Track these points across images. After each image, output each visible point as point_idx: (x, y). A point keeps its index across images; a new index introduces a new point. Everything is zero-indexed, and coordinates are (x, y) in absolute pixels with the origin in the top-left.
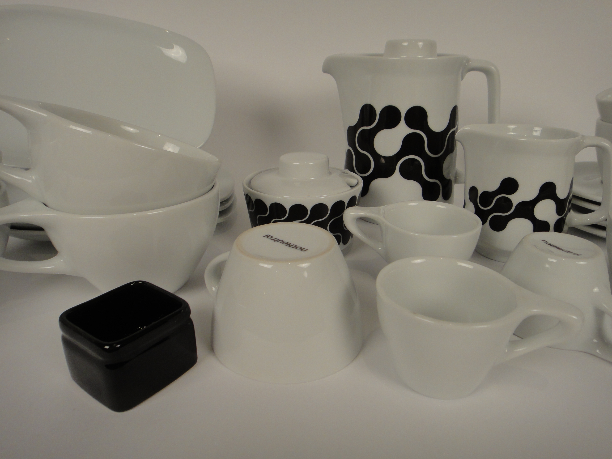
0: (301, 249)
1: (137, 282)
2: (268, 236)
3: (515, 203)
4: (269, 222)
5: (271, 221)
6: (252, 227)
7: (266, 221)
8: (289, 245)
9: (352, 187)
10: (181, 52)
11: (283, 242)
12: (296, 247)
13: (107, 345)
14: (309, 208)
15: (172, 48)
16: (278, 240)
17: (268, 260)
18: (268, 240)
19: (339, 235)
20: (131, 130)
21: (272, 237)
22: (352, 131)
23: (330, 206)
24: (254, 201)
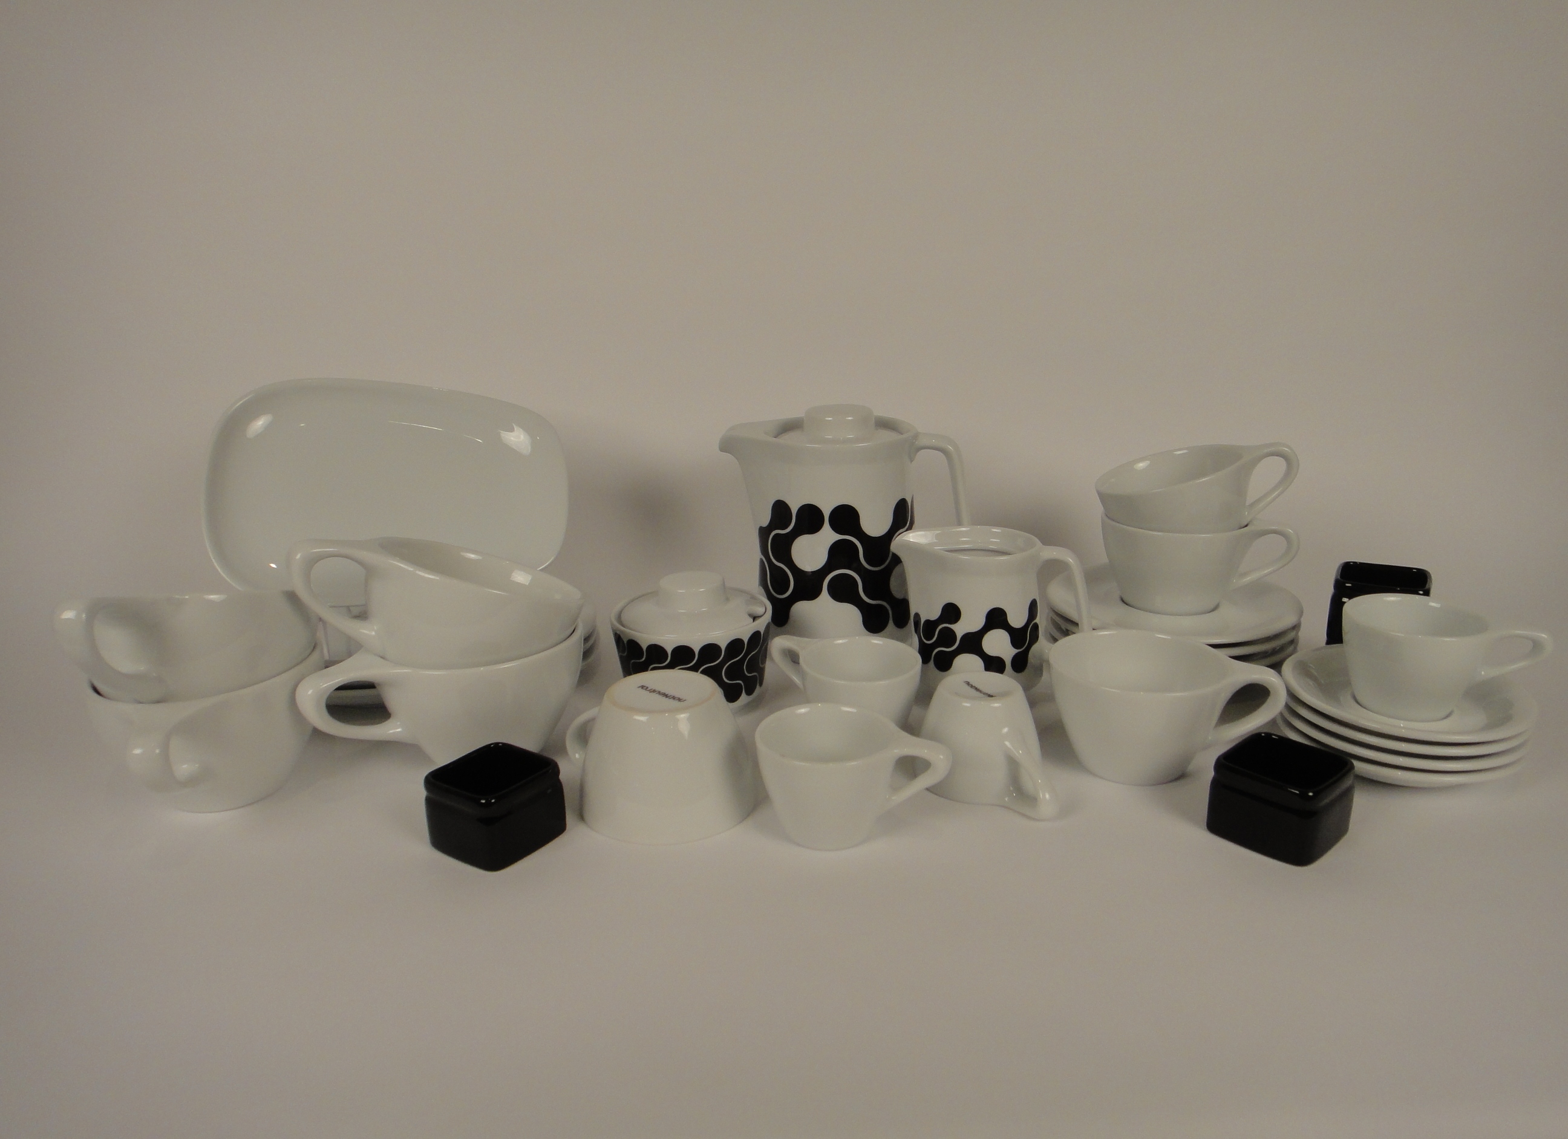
0: (679, 700)
1: (497, 744)
2: (642, 687)
3: (959, 636)
4: (646, 670)
5: (649, 668)
6: (625, 676)
7: (642, 668)
8: (666, 695)
9: (755, 618)
10: (522, 437)
11: (659, 693)
12: (674, 698)
13: (483, 799)
14: (697, 650)
15: (512, 430)
16: (654, 691)
17: (641, 711)
18: (644, 692)
19: (739, 684)
20: (472, 556)
21: (647, 688)
22: (764, 532)
23: (723, 646)
24: (625, 642)
